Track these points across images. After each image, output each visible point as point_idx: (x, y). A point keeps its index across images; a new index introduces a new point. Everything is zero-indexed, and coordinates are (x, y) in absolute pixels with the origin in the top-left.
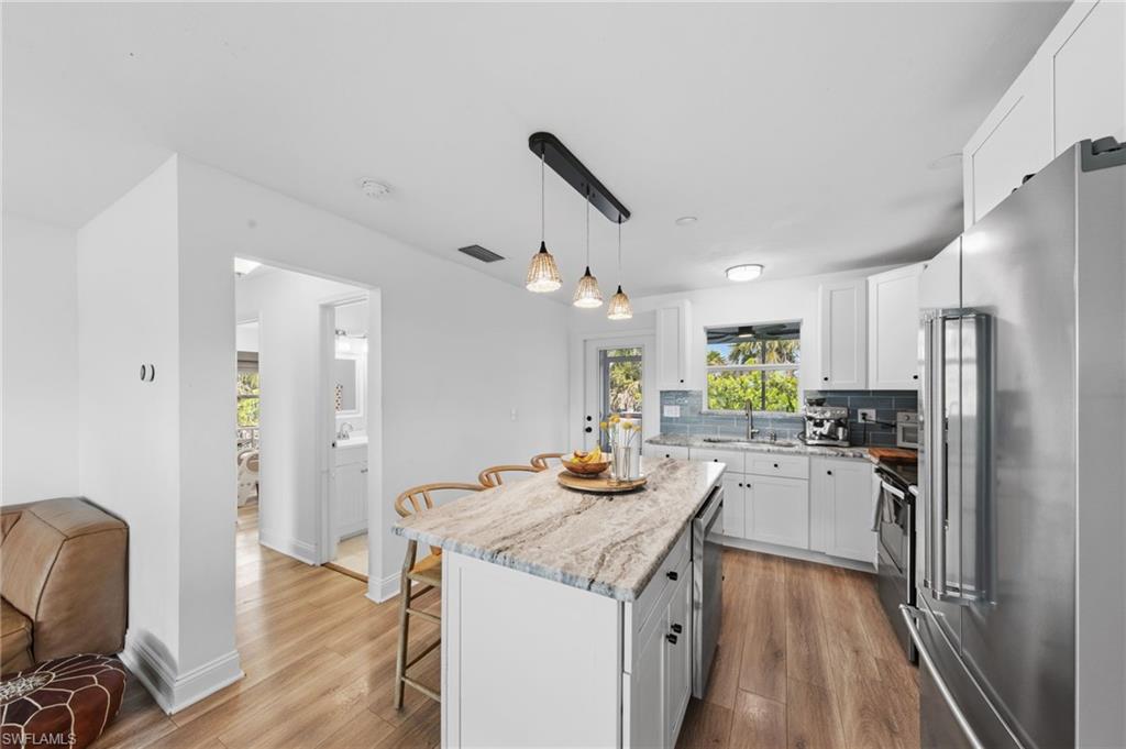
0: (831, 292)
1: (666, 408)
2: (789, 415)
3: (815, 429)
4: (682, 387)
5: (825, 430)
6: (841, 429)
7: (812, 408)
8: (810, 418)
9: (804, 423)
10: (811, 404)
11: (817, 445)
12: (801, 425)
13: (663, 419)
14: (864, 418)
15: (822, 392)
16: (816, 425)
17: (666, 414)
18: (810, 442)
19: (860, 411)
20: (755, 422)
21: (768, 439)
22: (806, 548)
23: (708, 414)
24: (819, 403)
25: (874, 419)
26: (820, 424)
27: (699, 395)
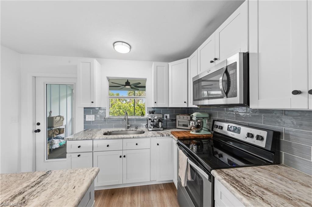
0: (157, 66)
1: (87, 116)
2: (142, 117)
4: (92, 105)
5: (155, 123)
6: (160, 123)
7: (150, 115)
8: (150, 119)
9: (148, 121)
10: (150, 113)
11: (152, 130)
12: (146, 121)
13: (85, 122)
14: (166, 118)
15: (154, 108)
16: (152, 121)
17: (87, 120)
18: (150, 129)
19: (165, 115)
20: (129, 122)
21: (134, 129)
22: (149, 181)
23: (109, 119)
24: (153, 112)
25: (169, 118)
27: (105, 109)
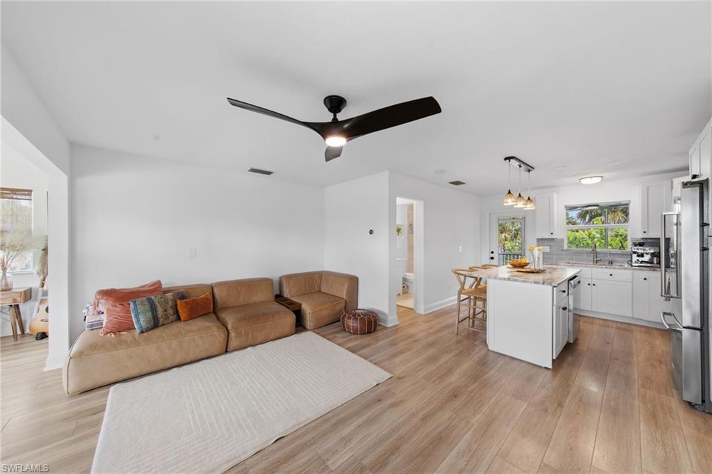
0: (648, 187)
2: (621, 251)
3: (638, 258)
4: (552, 237)
5: (647, 258)
6: (655, 258)
7: (636, 248)
8: (635, 253)
9: (631, 255)
10: (636, 245)
11: (638, 266)
12: (629, 256)
15: (643, 239)
16: (638, 256)
18: (634, 265)
20: (598, 255)
21: (607, 263)
22: (631, 316)
23: (568, 250)
24: (641, 245)
26: (642, 255)
27: (562, 240)
